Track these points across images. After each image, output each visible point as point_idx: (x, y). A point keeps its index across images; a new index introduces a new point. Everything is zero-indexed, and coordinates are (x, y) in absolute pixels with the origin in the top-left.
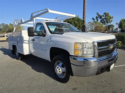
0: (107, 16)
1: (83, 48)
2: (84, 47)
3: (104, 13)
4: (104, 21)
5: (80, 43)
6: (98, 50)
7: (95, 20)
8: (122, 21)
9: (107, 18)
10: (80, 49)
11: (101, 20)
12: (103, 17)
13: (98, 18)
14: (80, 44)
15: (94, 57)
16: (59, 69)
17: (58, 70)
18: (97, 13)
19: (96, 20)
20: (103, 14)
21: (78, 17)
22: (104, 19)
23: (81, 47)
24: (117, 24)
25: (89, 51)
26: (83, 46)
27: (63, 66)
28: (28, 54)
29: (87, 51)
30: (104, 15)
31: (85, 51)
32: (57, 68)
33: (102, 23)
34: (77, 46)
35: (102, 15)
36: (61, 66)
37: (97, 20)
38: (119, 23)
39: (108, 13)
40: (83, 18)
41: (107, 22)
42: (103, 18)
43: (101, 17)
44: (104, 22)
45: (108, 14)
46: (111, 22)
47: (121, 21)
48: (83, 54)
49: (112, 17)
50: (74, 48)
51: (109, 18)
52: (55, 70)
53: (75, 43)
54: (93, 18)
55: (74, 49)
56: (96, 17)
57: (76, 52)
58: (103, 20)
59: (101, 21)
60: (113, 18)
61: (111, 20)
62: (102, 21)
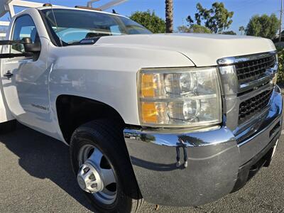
0: (220, 10)
1: (176, 92)
2: (182, 85)
3: (213, 5)
4: (214, 22)
5: (164, 72)
6: (238, 95)
7: (192, 21)
8: (254, 20)
9: (221, 16)
10: (165, 96)
11: (206, 21)
12: (210, 14)
13: (201, 17)
14: (165, 75)
15: (222, 124)
16: (92, 177)
17: (87, 179)
18: (199, 5)
19: (195, 22)
20: (211, 7)
21: (153, 14)
22: (213, 18)
23: (168, 89)
24: (241, 28)
25: (200, 103)
26: (175, 82)
27: (104, 165)
28: (6, 120)
29: (193, 104)
30: (214, 10)
31: (185, 104)
32: (85, 173)
33: (210, 27)
34: (151, 84)
35: (208, 10)
36: (99, 162)
37: (199, 22)
38: (248, 27)
39: (221, 3)
40: (167, 15)
41: (221, 26)
42: (212, 15)
43: (206, 15)
44: (214, 25)
45: (223, 7)
46: (230, 26)
47: (251, 22)
48: (178, 118)
49: (232, 13)
50: (140, 92)
51: (224, 16)
52: (79, 179)
53: (143, 71)
54: (189, 17)
55: (140, 100)
56: (197, 15)
57: (146, 112)
58: (211, 20)
59: (207, 24)
60: (233, 16)
61: (229, 19)
62: (210, 24)
